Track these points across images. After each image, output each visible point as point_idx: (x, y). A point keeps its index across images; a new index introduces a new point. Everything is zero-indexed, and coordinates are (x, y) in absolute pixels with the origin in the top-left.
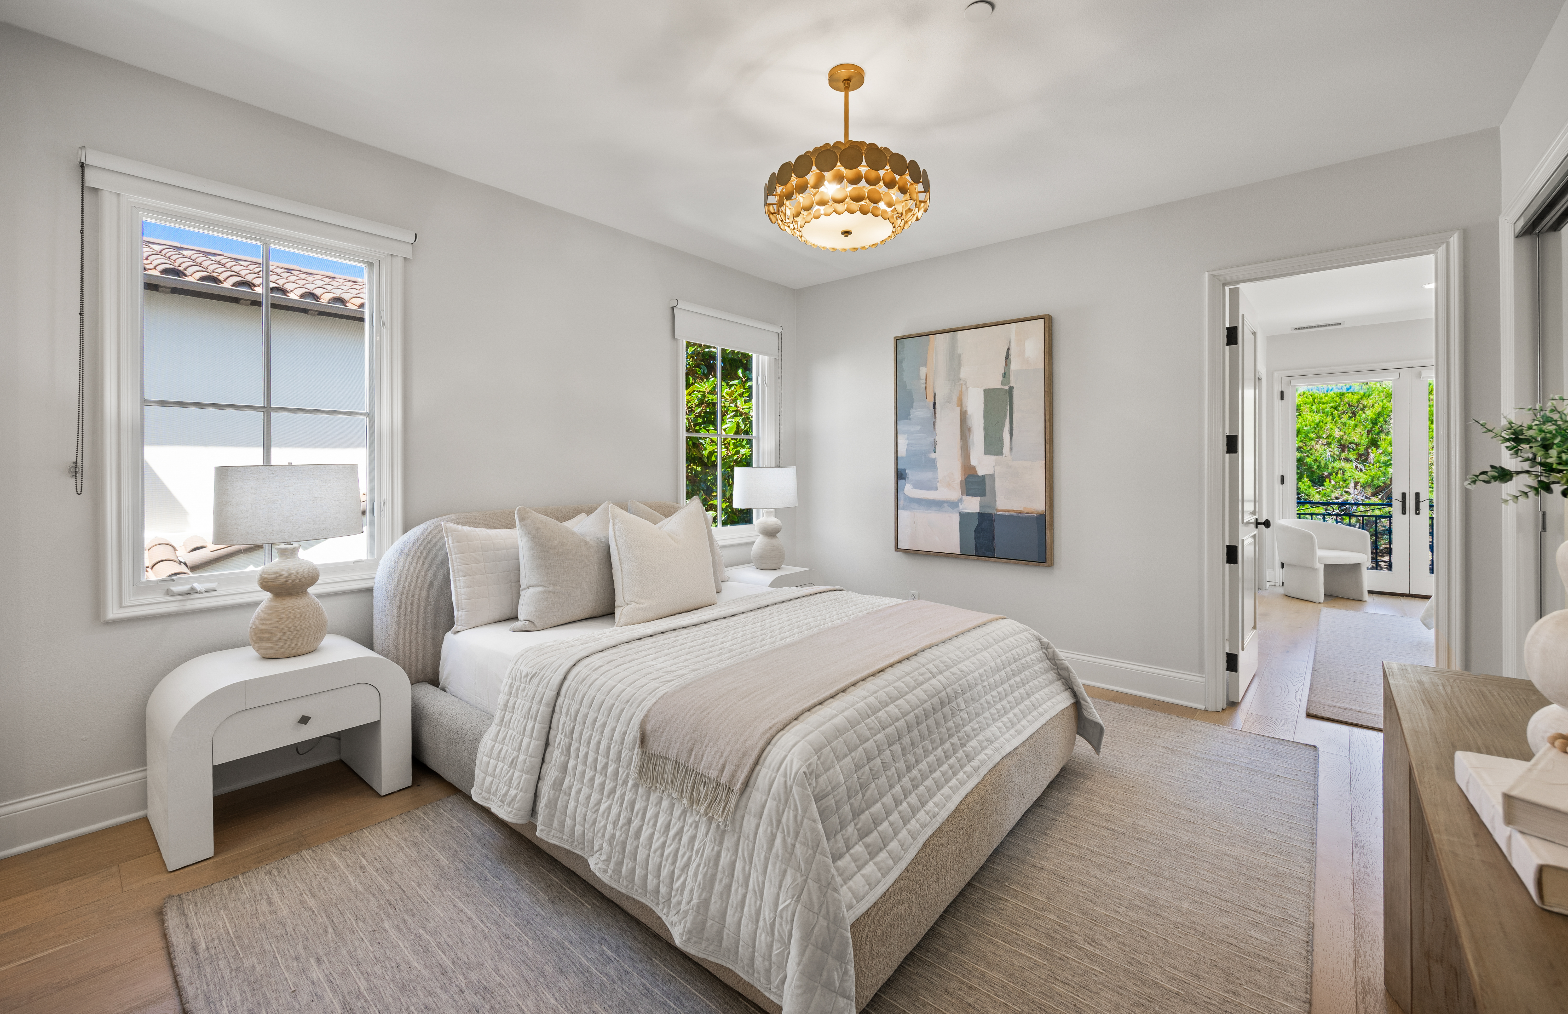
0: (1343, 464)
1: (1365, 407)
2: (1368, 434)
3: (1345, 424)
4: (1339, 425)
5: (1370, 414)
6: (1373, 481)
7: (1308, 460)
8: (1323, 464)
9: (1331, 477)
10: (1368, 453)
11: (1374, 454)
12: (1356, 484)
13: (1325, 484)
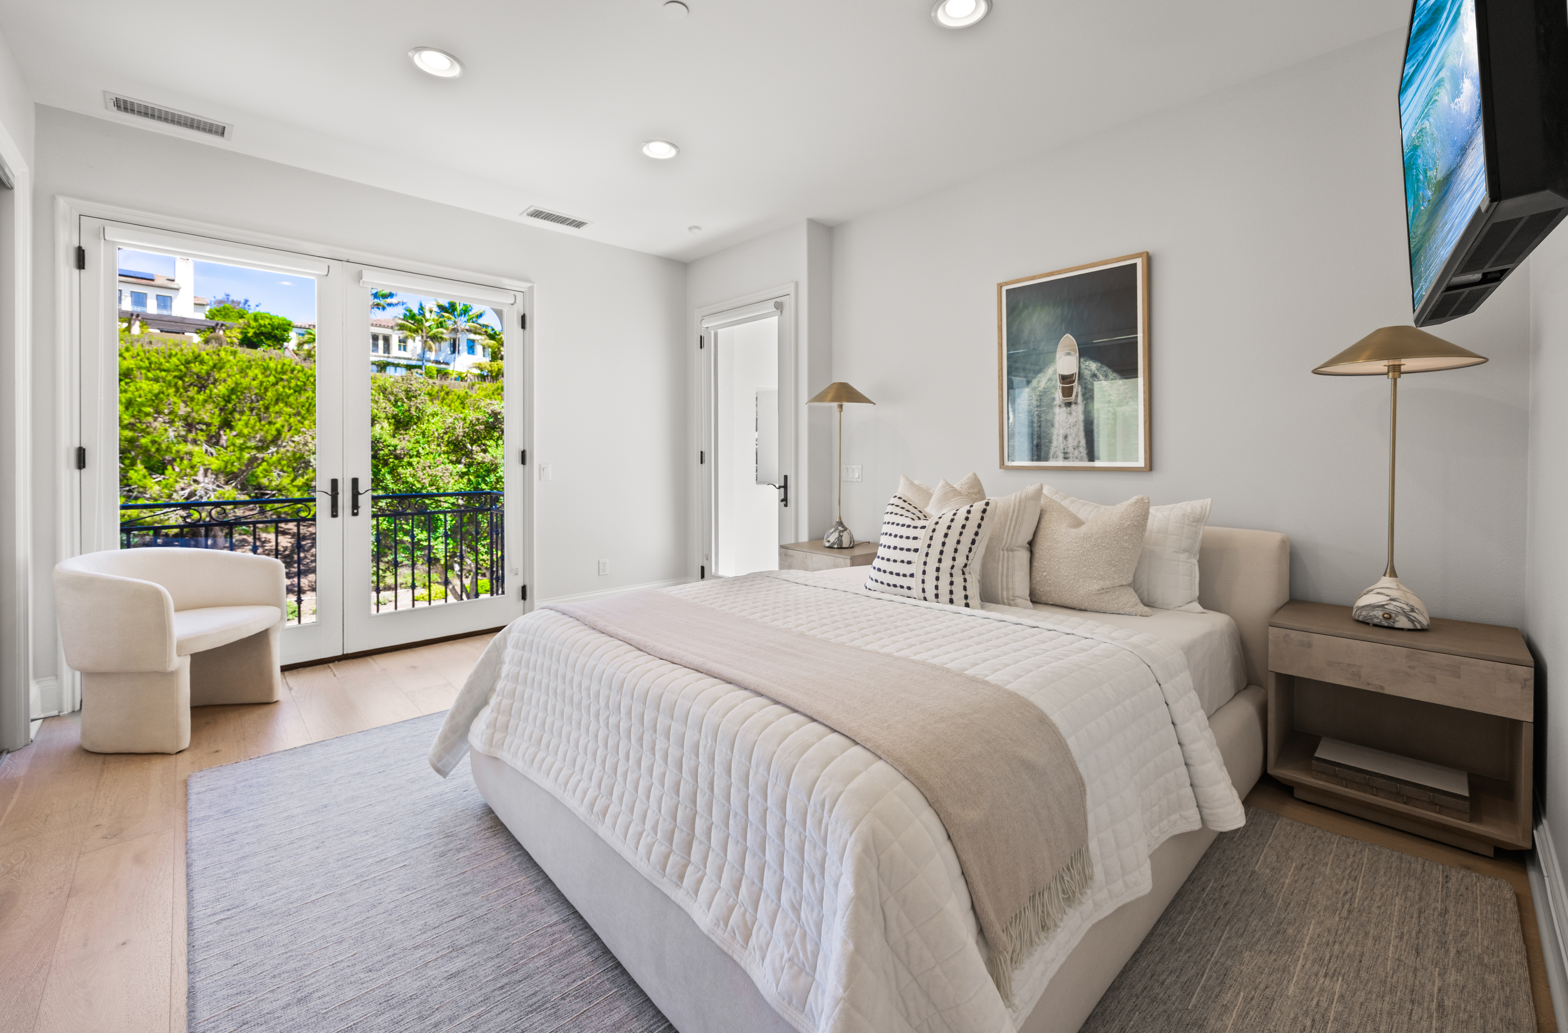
0: (189, 447)
1: (216, 381)
2: (220, 413)
3: (192, 399)
4: (185, 399)
5: (222, 389)
6: (226, 467)
7: (143, 441)
8: (164, 446)
9: (175, 463)
10: (220, 436)
11: (226, 436)
12: (206, 471)
13: (167, 472)
